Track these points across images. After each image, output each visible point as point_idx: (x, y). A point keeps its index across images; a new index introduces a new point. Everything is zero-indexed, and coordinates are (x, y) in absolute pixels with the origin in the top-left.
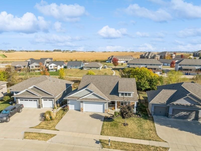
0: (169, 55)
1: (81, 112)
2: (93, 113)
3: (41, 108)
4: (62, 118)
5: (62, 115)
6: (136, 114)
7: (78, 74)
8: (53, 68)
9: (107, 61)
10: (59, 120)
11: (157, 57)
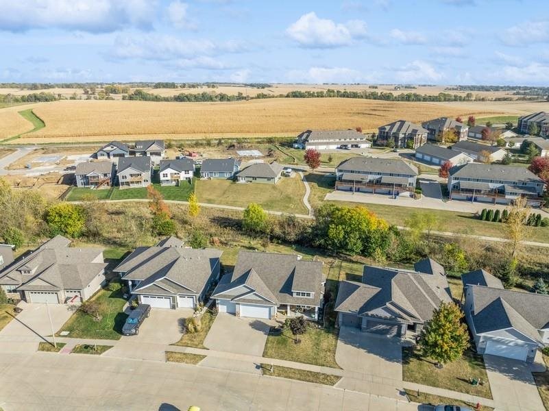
0: (452, 128)
1: (236, 318)
2: (255, 320)
3: (177, 308)
4: (210, 328)
5: (209, 322)
6: (318, 322)
7: (225, 196)
8: (169, 178)
9: (296, 146)
10: (207, 331)
11: (420, 136)
